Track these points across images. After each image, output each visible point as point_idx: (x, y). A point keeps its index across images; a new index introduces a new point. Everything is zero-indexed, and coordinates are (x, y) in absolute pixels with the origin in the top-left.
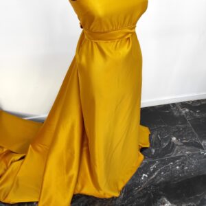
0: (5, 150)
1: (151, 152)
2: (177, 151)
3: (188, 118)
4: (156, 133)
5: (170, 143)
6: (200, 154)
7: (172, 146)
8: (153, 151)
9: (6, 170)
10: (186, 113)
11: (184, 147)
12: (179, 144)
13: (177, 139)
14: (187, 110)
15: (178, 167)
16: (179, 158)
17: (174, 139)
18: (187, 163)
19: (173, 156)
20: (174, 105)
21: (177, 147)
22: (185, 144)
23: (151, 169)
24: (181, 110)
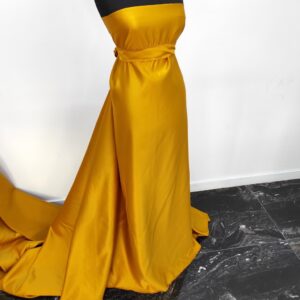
0: (17, 235)
1: (211, 242)
2: (247, 241)
3: (263, 203)
4: (218, 220)
5: (237, 231)
6: (278, 244)
7: (240, 235)
8: (214, 240)
9: (18, 260)
10: (260, 197)
11: (257, 236)
12: (250, 232)
13: (247, 227)
14: (261, 194)
15: (247, 259)
16: (249, 248)
17: (243, 227)
18: (260, 254)
19: (241, 246)
20: (243, 187)
21: (247, 236)
22: (257, 233)
23: (211, 261)
24: (253, 193)
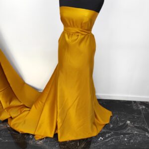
0: (22, 104)
1: (110, 126)
2: (128, 130)
3: (143, 112)
4: (116, 116)
5: (125, 124)
6: (145, 135)
7: (125, 126)
8: (112, 126)
10: (142, 109)
12: (131, 126)
13: (131, 123)
14: (144, 107)
15: (126, 139)
16: (129, 134)
17: (129, 122)
18: (134, 138)
19: (124, 132)
20: (135, 102)
21: (129, 127)
22: (135, 127)
23: (107, 136)
24: (139, 105)
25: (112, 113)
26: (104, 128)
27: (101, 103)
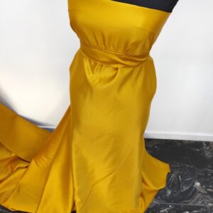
0: (13, 155)
1: (166, 193)
2: (198, 200)
4: (177, 172)
5: (191, 188)
8: (169, 192)
11: (208, 196)
12: (202, 191)
13: (202, 185)
16: (198, 208)
17: (198, 184)
19: (191, 204)
21: (199, 195)
23: (161, 212)
25: (171, 168)
26: (156, 197)
27: (151, 146)
